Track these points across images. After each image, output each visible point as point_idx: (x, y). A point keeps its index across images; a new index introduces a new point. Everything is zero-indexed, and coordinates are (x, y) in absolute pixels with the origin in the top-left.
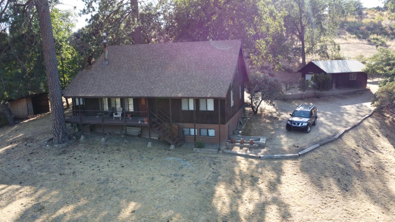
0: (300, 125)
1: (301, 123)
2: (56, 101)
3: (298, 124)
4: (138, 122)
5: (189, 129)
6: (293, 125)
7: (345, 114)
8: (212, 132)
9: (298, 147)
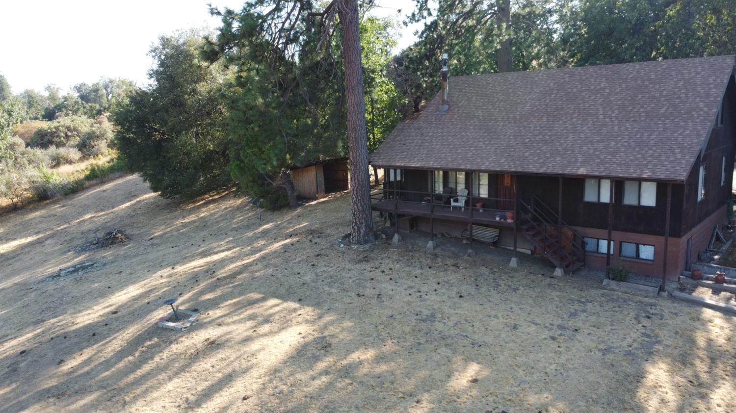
2: (360, 172)
4: (495, 218)
5: (596, 240)
8: (647, 252)
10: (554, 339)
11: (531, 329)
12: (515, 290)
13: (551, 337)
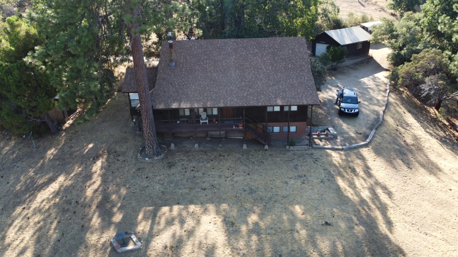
0: (353, 112)
1: (353, 110)
3: (352, 111)
4: (233, 128)
5: (272, 127)
6: (346, 111)
7: (369, 90)
8: (293, 129)
9: (361, 134)
10: (304, 183)
11: (292, 182)
12: (263, 162)
13: (302, 182)
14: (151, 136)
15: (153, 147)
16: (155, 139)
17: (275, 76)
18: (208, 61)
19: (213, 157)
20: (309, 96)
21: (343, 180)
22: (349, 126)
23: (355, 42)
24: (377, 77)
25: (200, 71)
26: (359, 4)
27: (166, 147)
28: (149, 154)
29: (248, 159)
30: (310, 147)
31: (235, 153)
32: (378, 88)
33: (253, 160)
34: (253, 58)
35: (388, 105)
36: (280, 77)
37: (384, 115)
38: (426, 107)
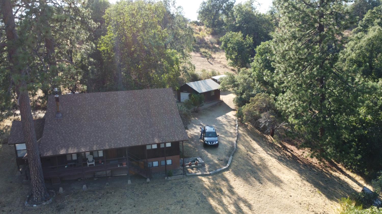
1: (214, 142)
4: (117, 166)
5: (151, 163)
6: (209, 144)
7: (224, 126)
8: (169, 162)
9: (222, 160)
10: (183, 207)
11: (173, 207)
12: (146, 194)
13: (181, 207)
14: (39, 182)
15: (41, 193)
16: (43, 185)
17: (151, 120)
18: (92, 111)
19: (101, 195)
20: (179, 134)
21: (214, 200)
22: (213, 155)
23: (209, 90)
24: (228, 116)
25: (86, 119)
26: (209, 63)
27: (54, 191)
28: (36, 201)
29: (133, 193)
30: (185, 176)
31: (121, 188)
32: (230, 124)
33: (137, 193)
34: (132, 107)
35: (238, 136)
36: (155, 120)
37: (237, 144)
38: (264, 135)
